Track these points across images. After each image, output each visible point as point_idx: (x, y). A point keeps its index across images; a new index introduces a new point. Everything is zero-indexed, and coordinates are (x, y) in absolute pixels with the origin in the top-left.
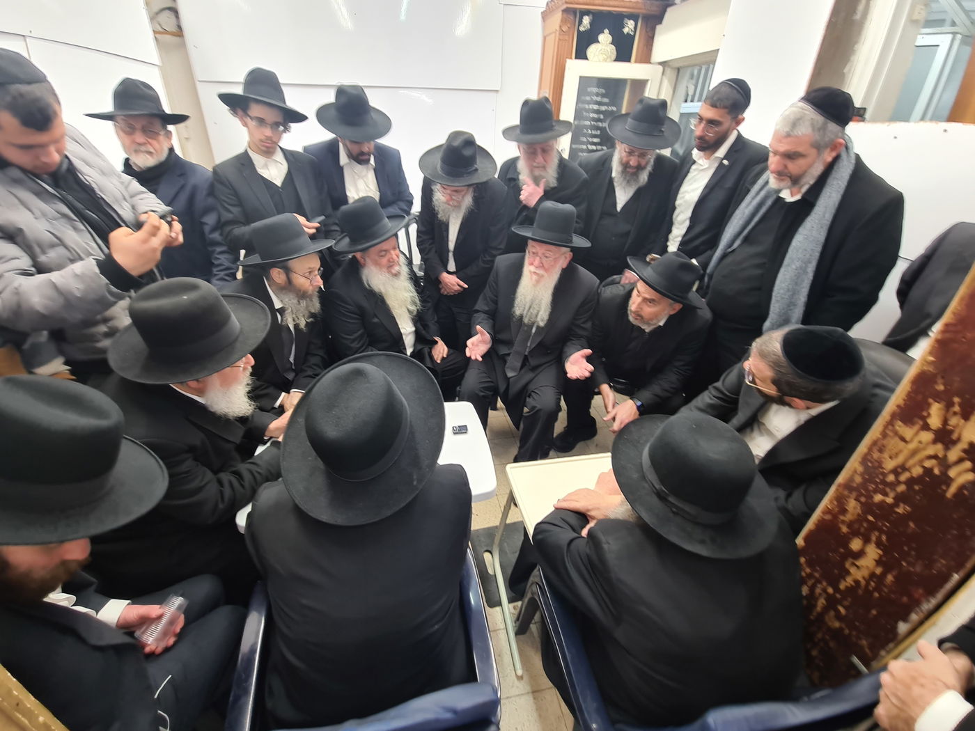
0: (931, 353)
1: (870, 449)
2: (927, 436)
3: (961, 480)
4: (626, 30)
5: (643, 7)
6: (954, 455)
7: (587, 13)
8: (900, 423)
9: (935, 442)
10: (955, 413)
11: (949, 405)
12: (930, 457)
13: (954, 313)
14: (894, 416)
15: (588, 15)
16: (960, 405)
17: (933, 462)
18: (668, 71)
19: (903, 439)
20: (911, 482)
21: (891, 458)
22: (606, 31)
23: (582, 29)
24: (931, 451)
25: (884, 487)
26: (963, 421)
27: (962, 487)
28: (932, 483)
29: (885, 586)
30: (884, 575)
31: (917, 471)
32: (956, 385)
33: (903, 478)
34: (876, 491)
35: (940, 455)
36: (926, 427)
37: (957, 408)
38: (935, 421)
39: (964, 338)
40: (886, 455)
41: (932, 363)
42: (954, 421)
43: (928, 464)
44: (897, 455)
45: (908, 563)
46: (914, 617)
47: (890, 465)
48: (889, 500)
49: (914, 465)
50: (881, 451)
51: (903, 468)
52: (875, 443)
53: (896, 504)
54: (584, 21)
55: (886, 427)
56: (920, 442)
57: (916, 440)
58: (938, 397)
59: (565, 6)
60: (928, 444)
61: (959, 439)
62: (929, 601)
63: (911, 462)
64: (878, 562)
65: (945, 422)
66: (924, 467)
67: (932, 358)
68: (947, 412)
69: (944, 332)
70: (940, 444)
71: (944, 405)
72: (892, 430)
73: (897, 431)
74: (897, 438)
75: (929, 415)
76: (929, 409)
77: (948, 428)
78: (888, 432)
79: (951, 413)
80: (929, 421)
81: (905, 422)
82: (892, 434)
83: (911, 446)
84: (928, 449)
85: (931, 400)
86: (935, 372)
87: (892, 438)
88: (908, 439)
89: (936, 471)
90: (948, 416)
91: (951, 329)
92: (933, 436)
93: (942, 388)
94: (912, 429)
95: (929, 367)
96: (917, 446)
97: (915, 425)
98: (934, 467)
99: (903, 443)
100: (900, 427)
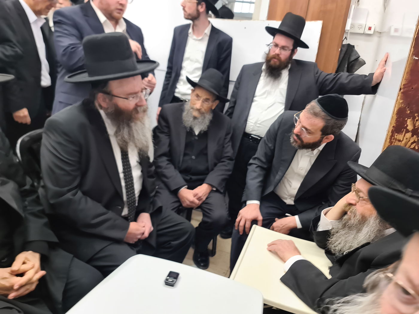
0: (401, 99)
2: (409, 135)
8: (396, 134)
9: (412, 136)
10: (417, 120)
11: (414, 118)
12: (412, 143)
13: (406, 79)
14: (392, 132)
16: (418, 117)
17: (415, 144)
19: (399, 141)
24: (412, 141)
32: (414, 109)
35: (416, 140)
36: (407, 131)
38: (410, 127)
39: (412, 88)
41: (402, 103)
43: (412, 146)
56: (407, 139)
57: (405, 138)
58: (408, 117)
60: (410, 138)
65: (414, 126)
67: (402, 101)
68: (414, 121)
69: (404, 88)
70: (415, 136)
71: (412, 119)
72: (394, 138)
73: (396, 138)
74: (397, 141)
75: (407, 126)
76: (407, 123)
77: (416, 127)
78: (392, 140)
79: (415, 121)
80: (408, 128)
81: (398, 133)
82: (394, 141)
83: (403, 142)
84: (410, 140)
85: (406, 119)
86: (405, 106)
87: (395, 143)
88: (401, 140)
89: (417, 148)
90: (415, 123)
91: (406, 86)
92: (411, 134)
93: (409, 112)
94: (402, 134)
95: (402, 105)
96: (406, 141)
97: (403, 132)
98: (415, 146)
99: (400, 142)
100: (397, 136)
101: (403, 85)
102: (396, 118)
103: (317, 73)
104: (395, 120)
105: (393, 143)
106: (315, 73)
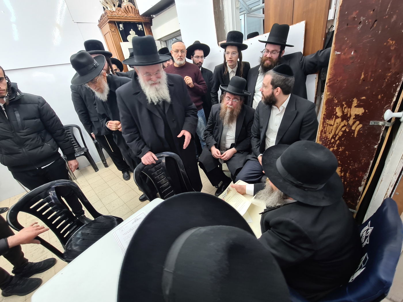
0: (328, 91)
1: (321, 134)
2: (339, 120)
3: (357, 129)
4: (139, 29)
5: (142, 19)
6: (351, 122)
7: (120, 23)
8: (327, 120)
9: (342, 121)
10: (345, 108)
11: (342, 106)
12: (343, 127)
13: (330, 74)
14: (324, 119)
15: (121, 24)
16: (346, 104)
17: (345, 127)
18: (162, 43)
19: (331, 125)
20: (340, 138)
21: (329, 133)
22: (132, 30)
23: (121, 29)
24: (342, 124)
25: (331, 145)
26: (349, 109)
27: (359, 131)
28: (348, 135)
29: (347, 178)
30: (345, 174)
31: (341, 134)
32: (342, 98)
33: (337, 138)
34: (329, 148)
35: (346, 124)
36: (337, 117)
37: (345, 106)
38: (339, 114)
39: (338, 81)
40: (327, 133)
41: (329, 95)
42: (346, 110)
43: (343, 129)
44: (331, 131)
45: (352, 166)
46: (363, 183)
47: (330, 136)
48: (335, 148)
49: (339, 132)
50: (325, 133)
51: (335, 135)
52: (322, 131)
53: (338, 149)
54: (120, 26)
55: (323, 124)
56: (337, 123)
57: (336, 123)
58: (337, 105)
59: (109, 20)
60: (340, 123)
61: (350, 116)
62: (366, 175)
63: (337, 132)
64: (341, 171)
65: (343, 112)
66: (342, 131)
67: (329, 93)
68: (342, 108)
69: (329, 82)
70: (344, 120)
71: (340, 107)
72: (326, 124)
73: (328, 123)
74: (329, 126)
75: (336, 113)
76: (336, 111)
77: (345, 114)
78: (325, 125)
79: (344, 108)
80: (337, 115)
81: (329, 119)
82: (326, 125)
83: (335, 126)
84: (341, 124)
85: (335, 107)
86: (332, 97)
87: (327, 127)
88: (333, 124)
89: (347, 130)
90: (343, 110)
91: (332, 80)
92: (341, 119)
93: (337, 101)
94: (332, 120)
95: (329, 96)
96: (337, 125)
97: (333, 118)
98: (346, 129)
99: (332, 127)
100: (328, 121)
101: (328, 79)
102: (326, 107)
103: (301, 60)
104: (325, 109)
105: (326, 127)
106: (300, 61)
